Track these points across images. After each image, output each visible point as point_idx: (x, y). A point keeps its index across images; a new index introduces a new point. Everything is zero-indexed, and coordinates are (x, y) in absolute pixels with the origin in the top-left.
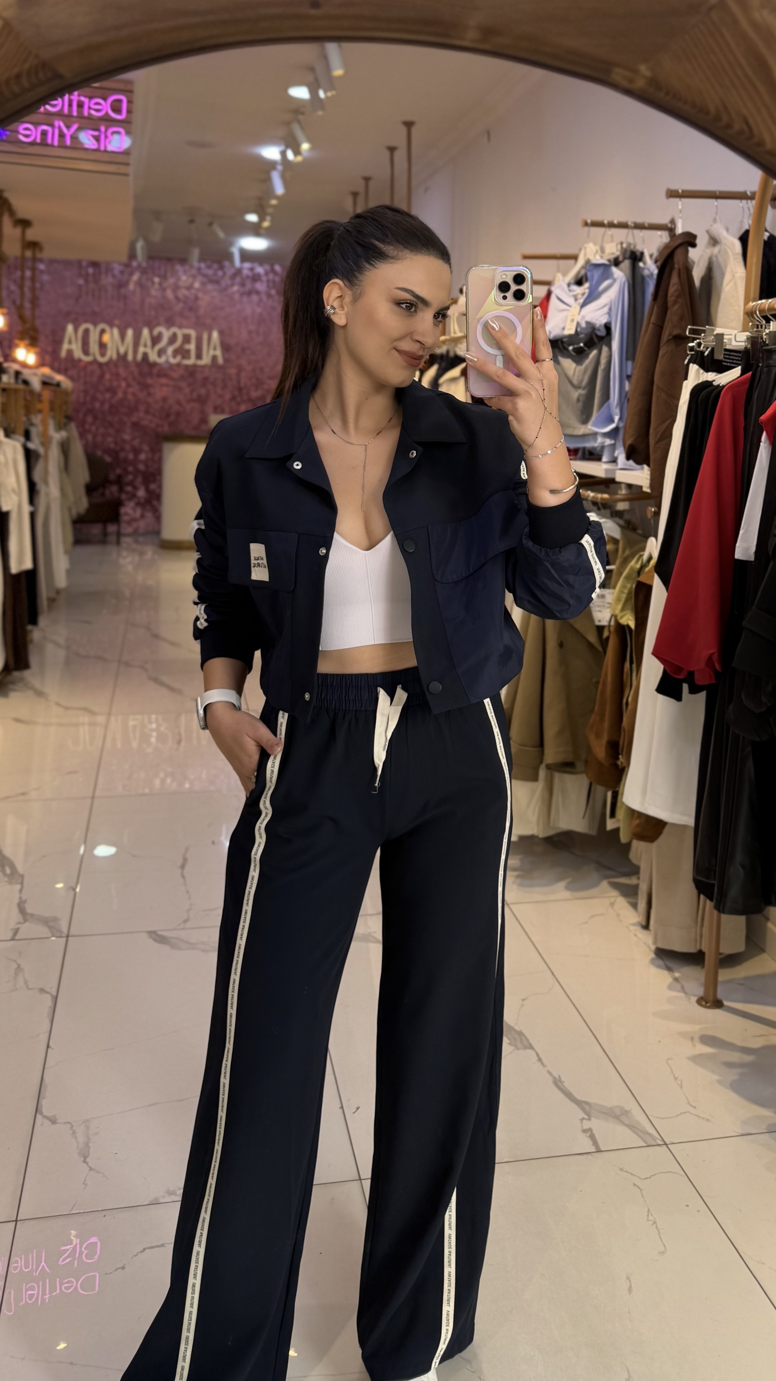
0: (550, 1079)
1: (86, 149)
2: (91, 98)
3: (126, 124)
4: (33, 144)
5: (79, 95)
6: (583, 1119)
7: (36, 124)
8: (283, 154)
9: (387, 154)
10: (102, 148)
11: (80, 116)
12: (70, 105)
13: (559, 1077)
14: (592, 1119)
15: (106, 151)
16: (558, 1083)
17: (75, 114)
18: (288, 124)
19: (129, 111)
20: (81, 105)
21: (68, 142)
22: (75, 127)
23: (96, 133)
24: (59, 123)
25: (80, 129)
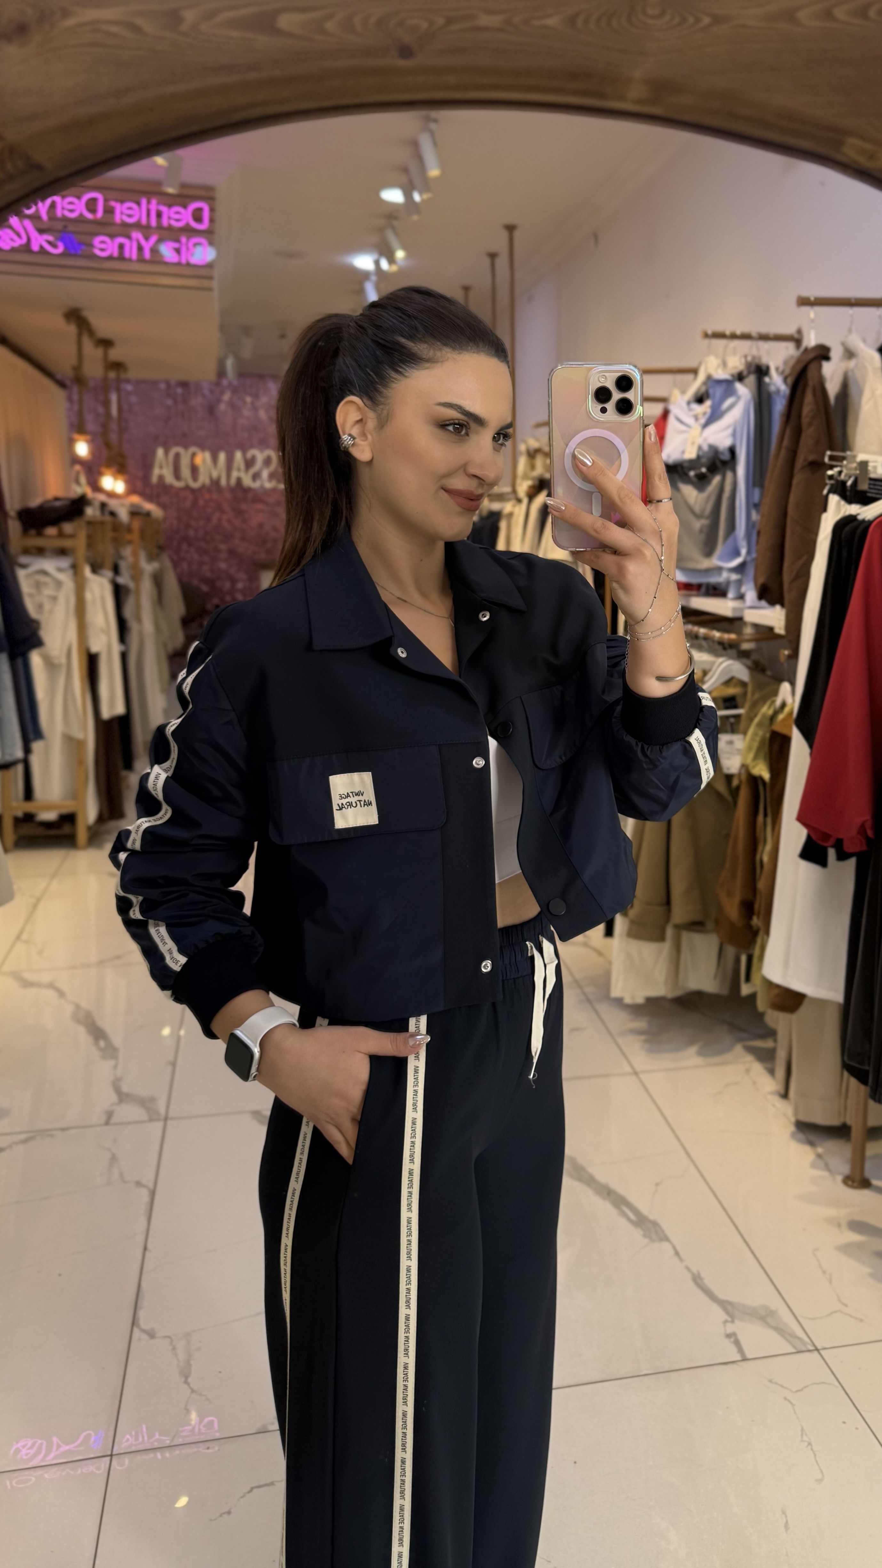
0: (688, 1276)
1: (166, 264)
2: (170, 206)
3: (209, 235)
4: (110, 258)
5: (158, 204)
6: (725, 1322)
7: (112, 236)
8: (378, 263)
9: (487, 263)
10: (184, 261)
11: (160, 227)
12: (148, 215)
13: (699, 1273)
14: (737, 1322)
15: (187, 264)
16: (697, 1279)
17: (154, 223)
18: (382, 230)
19: (212, 220)
20: (159, 215)
21: (147, 255)
22: (154, 239)
23: (176, 245)
24: (137, 235)
25: (160, 240)
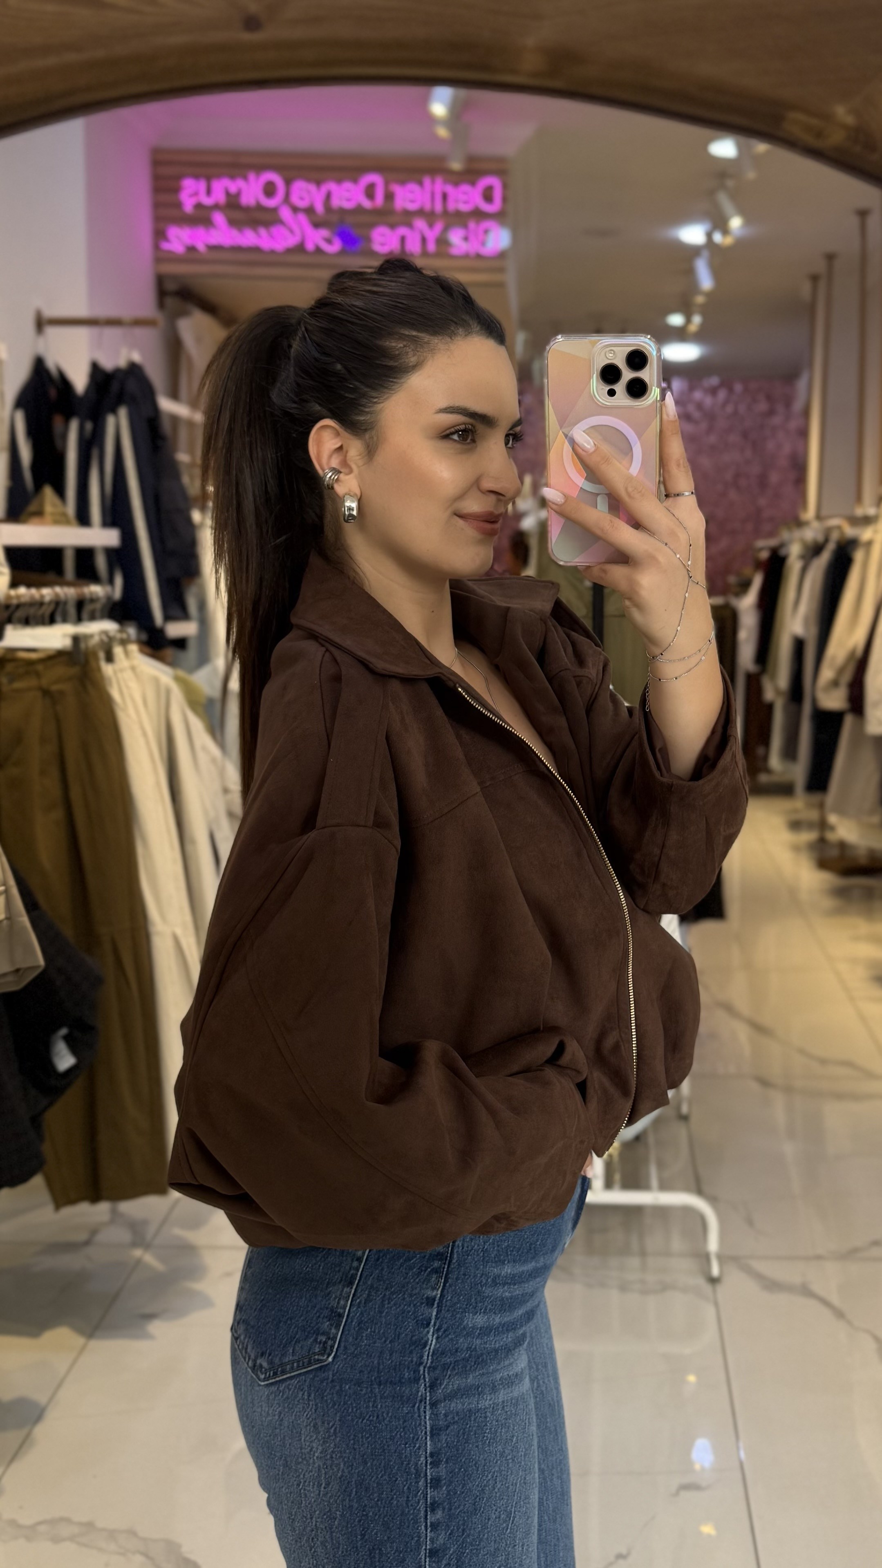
1: (452, 256)
2: (456, 185)
3: (500, 217)
5: (443, 183)
7: (392, 226)
8: (709, 235)
9: (855, 221)
10: (474, 252)
11: (446, 212)
12: (433, 198)
15: (479, 256)
17: (439, 208)
18: (711, 193)
19: (504, 199)
21: (432, 247)
22: (439, 226)
23: (466, 232)
24: (420, 224)
25: (446, 229)
